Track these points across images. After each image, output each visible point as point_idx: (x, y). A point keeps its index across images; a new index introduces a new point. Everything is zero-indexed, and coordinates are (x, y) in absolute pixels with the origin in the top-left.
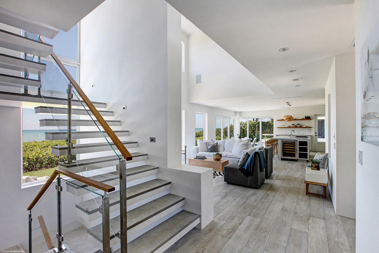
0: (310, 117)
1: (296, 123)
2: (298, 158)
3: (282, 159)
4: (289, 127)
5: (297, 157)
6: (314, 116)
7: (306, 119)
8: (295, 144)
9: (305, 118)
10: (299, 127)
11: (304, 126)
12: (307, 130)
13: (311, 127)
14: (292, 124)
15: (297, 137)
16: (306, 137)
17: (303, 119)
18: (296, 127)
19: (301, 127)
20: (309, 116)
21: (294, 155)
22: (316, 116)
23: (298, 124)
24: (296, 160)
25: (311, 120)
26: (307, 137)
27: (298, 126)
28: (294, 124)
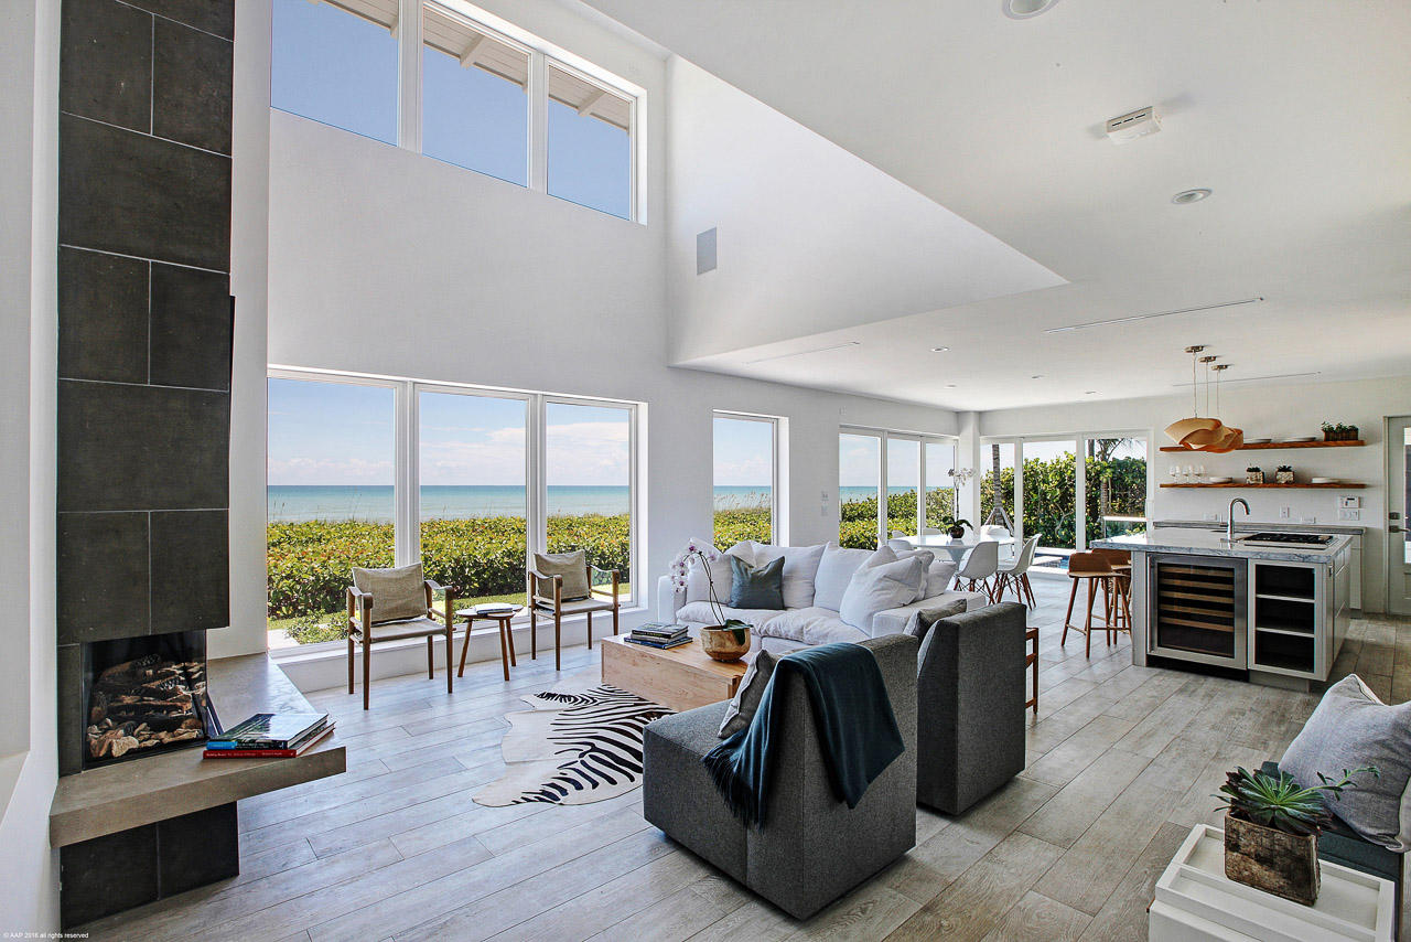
0: (1354, 430)
1: (1269, 461)
2: (1252, 666)
3: (1153, 662)
4: (1230, 483)
5: (1245, 654)
6: (1381, 425)
7: (1327, 439)
8: (1230, 581)
9: (1322, 435)
10: (1288, 484)
11: (1315, 481)
12: (1337, 498)
13: (1362, 486)
14: (1249, 470)
15: (1260, 537)
16: (1314, 540)
17: (1313, 439)
18: (1270, 482)
19: (1300, 482)
20: (1347, 424)
21: (1225, 645)
22: (1393, 422)
23: (1284, 469)
24: (1242, 676)
25: (1362, 444)
26: (1322, 542)
27: (1284, 477)
28: (1257, 470)
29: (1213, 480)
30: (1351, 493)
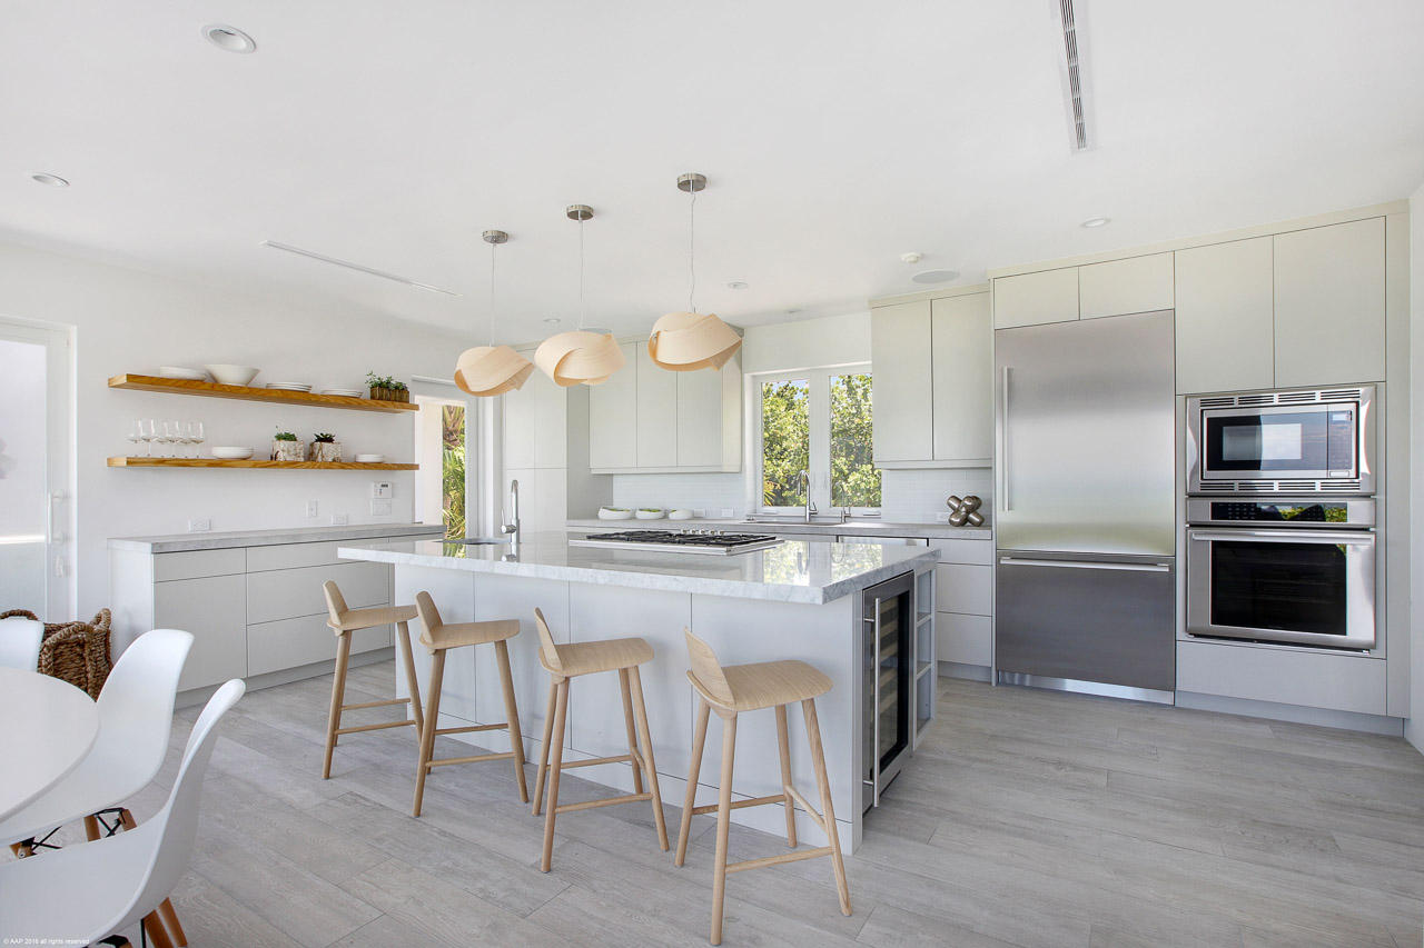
0: (404, 389)
7: (375, 397)
11: (364, 458)
12: (369, 484)
14: (279, 437)
23: (328, 439)
27: (331, 452)
28: (292, 437)
30: (384, 476)
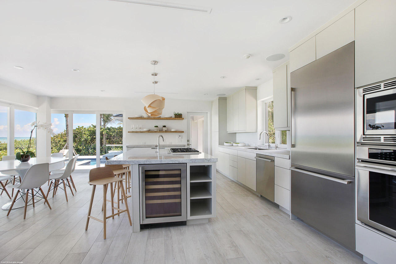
0: (181, 115)
2: (189, 217)
3: (144, 227)
4: (149, 131)
7: (175, 117)
10: (165, 132)
11: (172, 130)
13: (183, 132)
14: (155, 127)
17: (172, 117)
18: (161, 131)
19: (168, 131)
23: (164, 126)
25: (183, 119)
27: (164, 129)
29: (145, 130)
30: (180, 134)
